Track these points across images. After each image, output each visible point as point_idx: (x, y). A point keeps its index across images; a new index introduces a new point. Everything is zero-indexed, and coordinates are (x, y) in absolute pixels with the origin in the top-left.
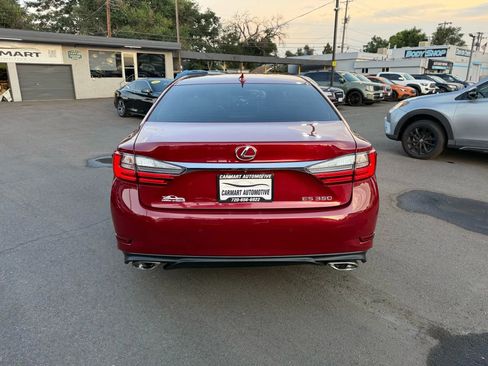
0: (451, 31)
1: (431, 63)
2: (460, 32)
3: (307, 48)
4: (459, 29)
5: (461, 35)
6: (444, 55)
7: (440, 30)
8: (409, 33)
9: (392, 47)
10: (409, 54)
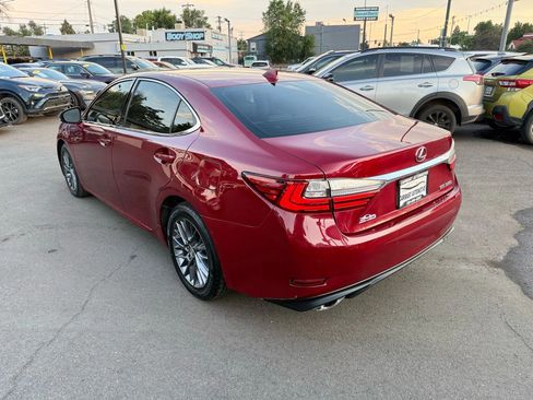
0: (196, 14)
1: (195, 46)
2: (205, 16)
3: (32, 24)
4: (203, 12)
5: (206, 18)
6: (203, 39)
7: (186, 11)
8: (159, 13)
9: (150, 29)
10: (170, 36)
